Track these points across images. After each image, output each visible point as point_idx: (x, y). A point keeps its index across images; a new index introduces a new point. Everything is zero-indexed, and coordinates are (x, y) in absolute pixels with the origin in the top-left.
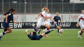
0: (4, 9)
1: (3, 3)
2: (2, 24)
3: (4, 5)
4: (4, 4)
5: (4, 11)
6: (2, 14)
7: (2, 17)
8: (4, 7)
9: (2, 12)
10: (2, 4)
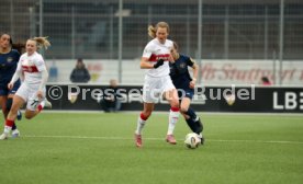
0: (285, 39)
1: (282, 16)
2: (275, 95)
3: (286, 26)
4: (285, 20)
5: (285, 46)
6: (277, 58)
7: (278, 68)
8: (285, 33)
9: (278, 51)
10: (278, 19)
